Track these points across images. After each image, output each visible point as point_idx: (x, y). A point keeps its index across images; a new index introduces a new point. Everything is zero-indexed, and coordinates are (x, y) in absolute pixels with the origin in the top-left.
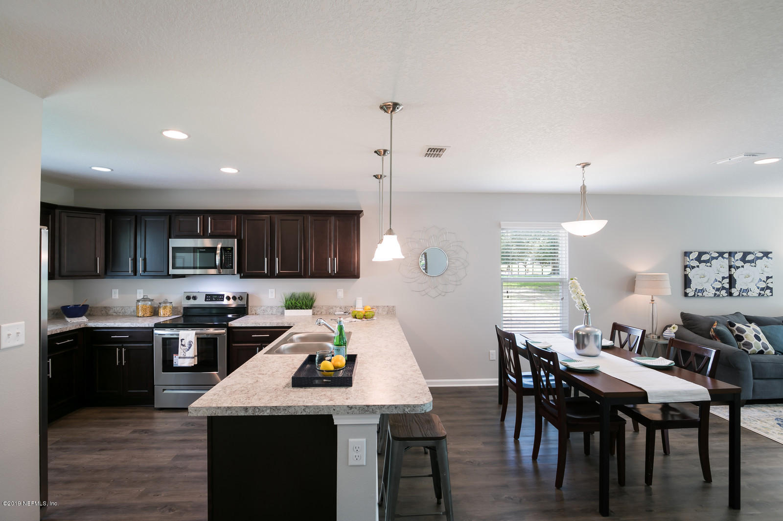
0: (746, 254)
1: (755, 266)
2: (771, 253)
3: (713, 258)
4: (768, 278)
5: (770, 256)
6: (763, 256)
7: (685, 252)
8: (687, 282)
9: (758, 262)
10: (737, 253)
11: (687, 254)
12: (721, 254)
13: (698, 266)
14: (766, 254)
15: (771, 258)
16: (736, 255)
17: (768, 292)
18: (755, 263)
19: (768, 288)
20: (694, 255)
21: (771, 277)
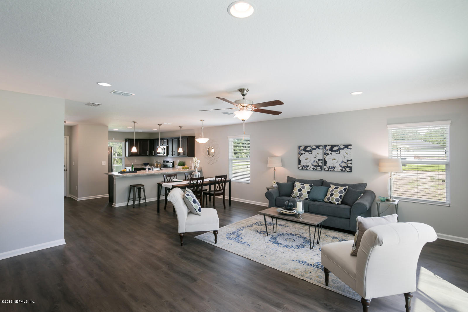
0: (333, 147)
1: (339, 154)
2: (351, 145)
3: (313, 149)
4: (348, 161)
5: (349, 147)
6: (345, 148)
7: (299, 146)
8: (299, 162)
9: (341, 151)
10: (327, 146)
11: (300, 147)
12: (318, 147)
13: (304, 154)
14: (347, 146)
15: (351, 149)
16: (327, 147)
17: (348, 169)
18: (339, 152)
19: (348, 167)
20: (302, 148)
21: (351, 160)
